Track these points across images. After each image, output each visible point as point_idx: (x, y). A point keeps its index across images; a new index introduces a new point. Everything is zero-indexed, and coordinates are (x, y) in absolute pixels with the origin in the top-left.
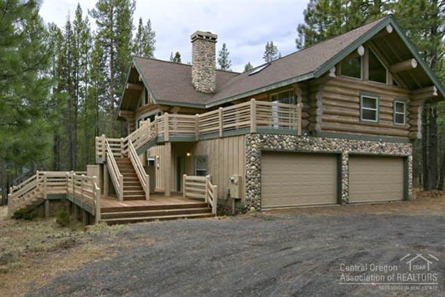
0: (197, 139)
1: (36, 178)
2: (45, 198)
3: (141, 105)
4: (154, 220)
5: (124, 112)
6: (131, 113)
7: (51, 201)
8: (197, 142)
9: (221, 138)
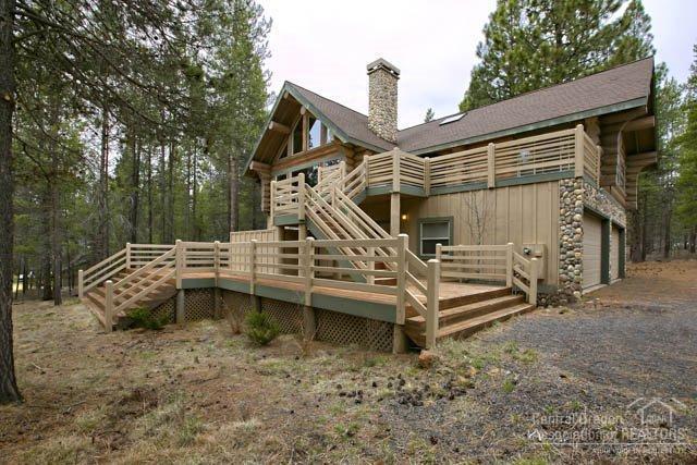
0: (427, 194)
1: (125, 254)
2: (179, 286)
3: (285, 154)
4: (490, 324)
5: (258, 164)
6: (266, 166)
7: (187, 291)
8: (427, 198)
9: (491, 189)
